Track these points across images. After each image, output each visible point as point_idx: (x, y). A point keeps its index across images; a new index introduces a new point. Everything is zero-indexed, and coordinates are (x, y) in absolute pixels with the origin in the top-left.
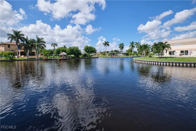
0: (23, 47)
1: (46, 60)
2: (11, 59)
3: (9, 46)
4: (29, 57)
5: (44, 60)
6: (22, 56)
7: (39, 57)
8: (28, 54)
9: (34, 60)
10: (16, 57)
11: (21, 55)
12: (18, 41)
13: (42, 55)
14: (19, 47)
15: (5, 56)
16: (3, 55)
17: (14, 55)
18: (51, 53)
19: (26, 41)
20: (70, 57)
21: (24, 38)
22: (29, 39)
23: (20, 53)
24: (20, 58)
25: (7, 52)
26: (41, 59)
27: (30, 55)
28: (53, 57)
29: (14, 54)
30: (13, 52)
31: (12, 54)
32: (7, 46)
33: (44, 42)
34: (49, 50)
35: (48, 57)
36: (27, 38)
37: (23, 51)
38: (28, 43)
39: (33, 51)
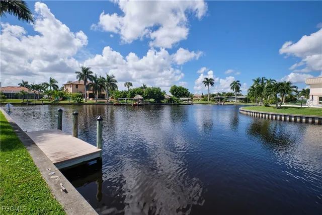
0: (92, 88)
1: (118, 105)
2: (79, 102)
3: (77, 86)
4: (98, 101)
5: (115, 105)
6: (91, 99)
7: (109, 101)
8: (97, 96)
9: (103, 104)
10: (84, 99)
11: (89, 98)
12: (86, 81)
13: (113, 98)
14: (88, 87)
15: (73, 98)
16: (71, 98)
17: (82, 98)
18: (124, 95)
19: (95, 81)
20: (148, 102)
21: (92, 76)
22: (98, 77)
23: (88, 95)
24: (88, 102)
25: (75, 93)
26: (111, 104)
27: (99, 97)
28: (125, 101)
29: (82, 96)
30: (80, 94)
31: (80, 96)
32: (75, 86)
33: (116, 81)
34: (122, 92)
35: (120, 101)
36: (96, 77)
37: (91, 92)
38: (96, 82)
39: (102, 93)
